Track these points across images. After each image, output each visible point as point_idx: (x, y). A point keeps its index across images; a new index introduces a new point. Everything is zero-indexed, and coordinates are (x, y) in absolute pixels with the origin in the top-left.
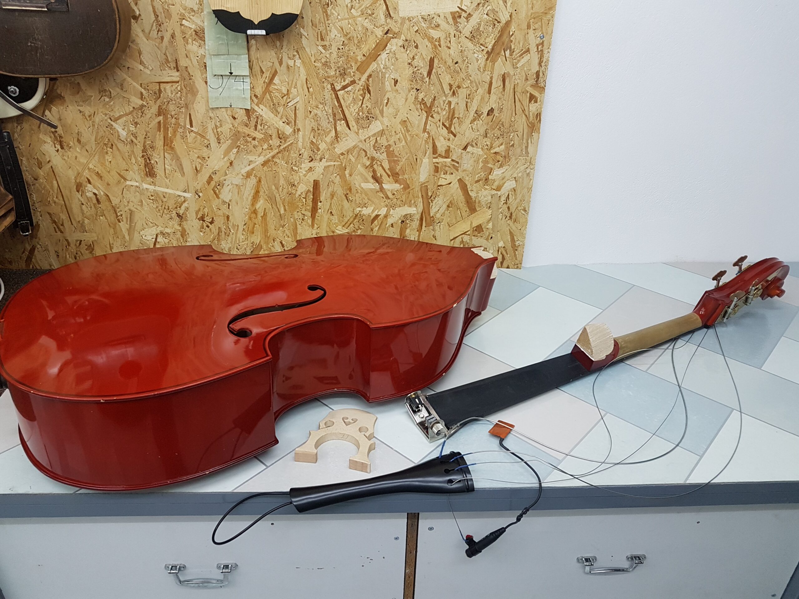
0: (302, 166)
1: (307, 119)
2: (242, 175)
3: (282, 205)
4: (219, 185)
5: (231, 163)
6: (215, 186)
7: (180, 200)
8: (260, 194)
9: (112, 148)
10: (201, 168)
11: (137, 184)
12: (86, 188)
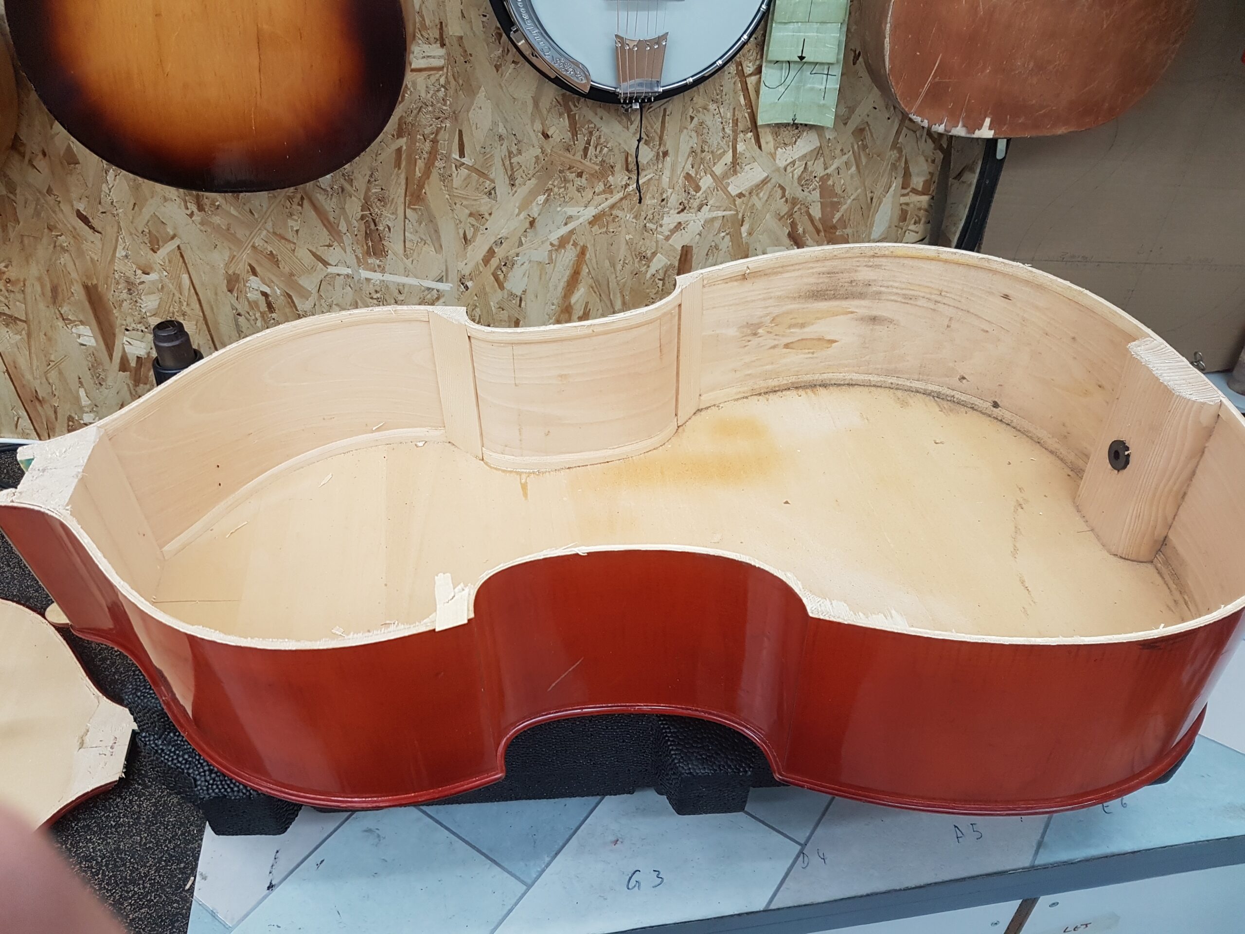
0: (664, 222)
1: (685, 131)
2: (551, 244)
3: (619, 295)
4: (505, 265)
5: (532, 223)
6: (499, 268)
7: (429, 296)
8: (580, 278)
9: (301, 205)
10: (474, 235)
11: (349, 271)
12: (247, 285)
